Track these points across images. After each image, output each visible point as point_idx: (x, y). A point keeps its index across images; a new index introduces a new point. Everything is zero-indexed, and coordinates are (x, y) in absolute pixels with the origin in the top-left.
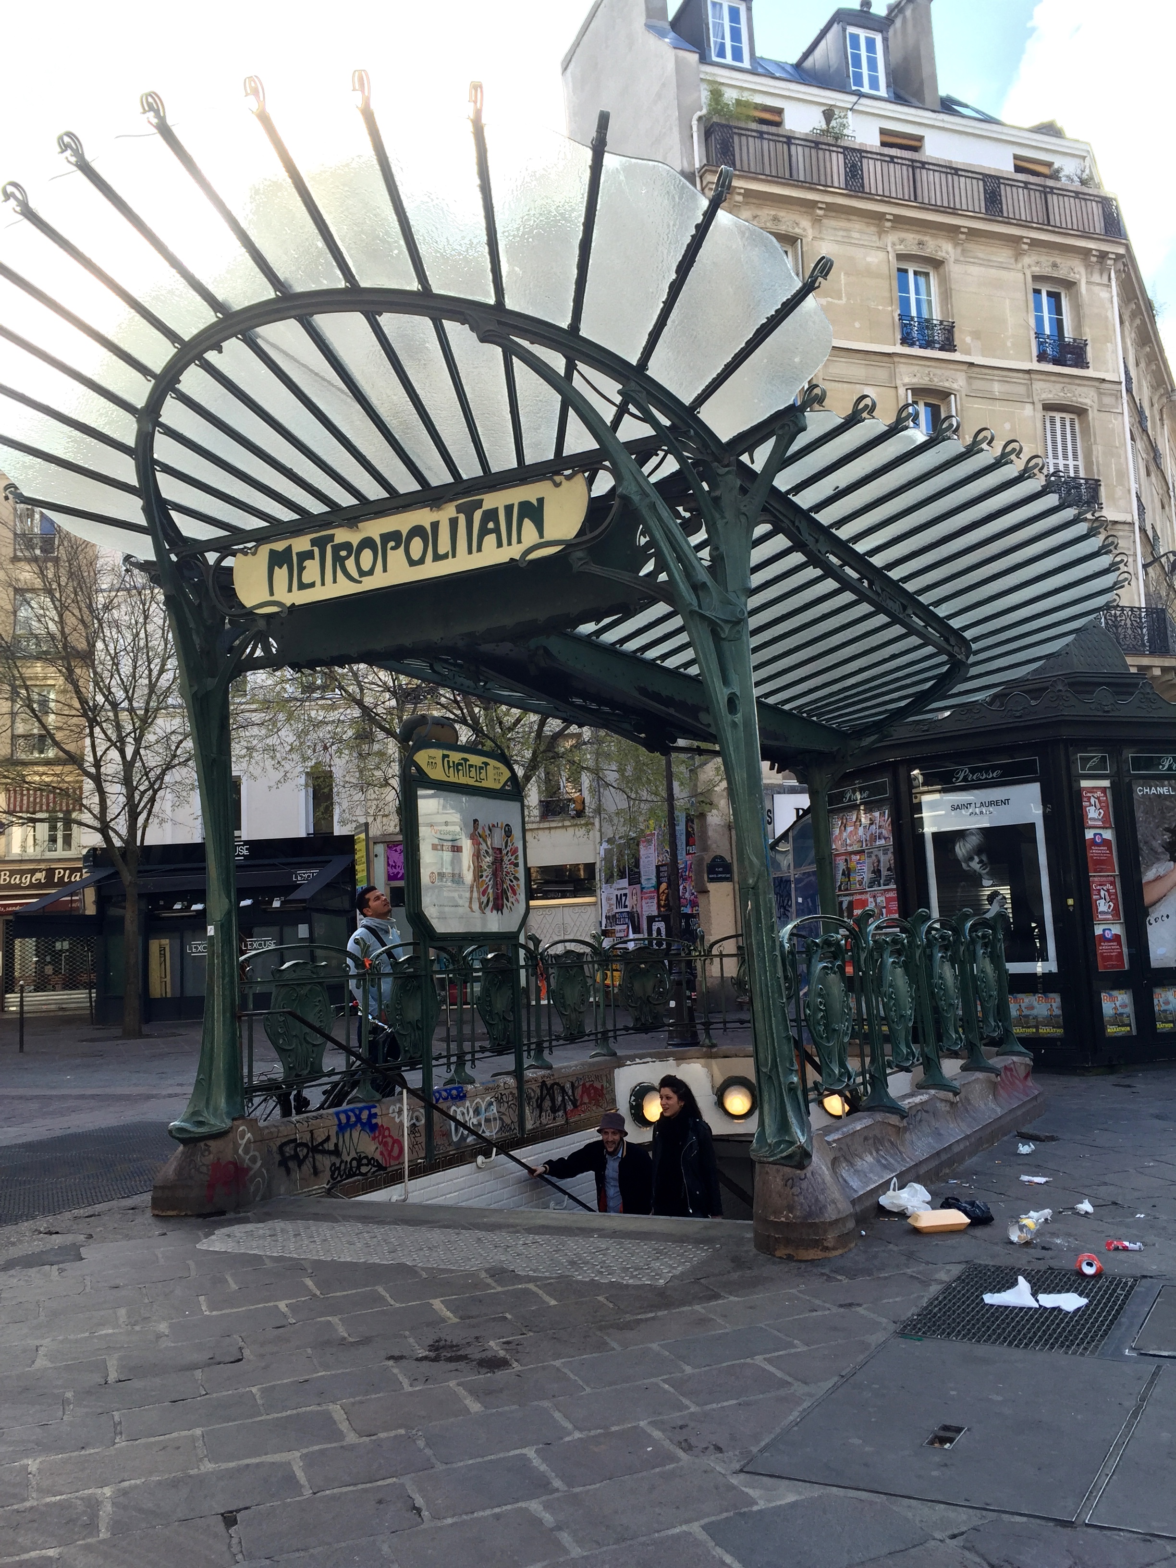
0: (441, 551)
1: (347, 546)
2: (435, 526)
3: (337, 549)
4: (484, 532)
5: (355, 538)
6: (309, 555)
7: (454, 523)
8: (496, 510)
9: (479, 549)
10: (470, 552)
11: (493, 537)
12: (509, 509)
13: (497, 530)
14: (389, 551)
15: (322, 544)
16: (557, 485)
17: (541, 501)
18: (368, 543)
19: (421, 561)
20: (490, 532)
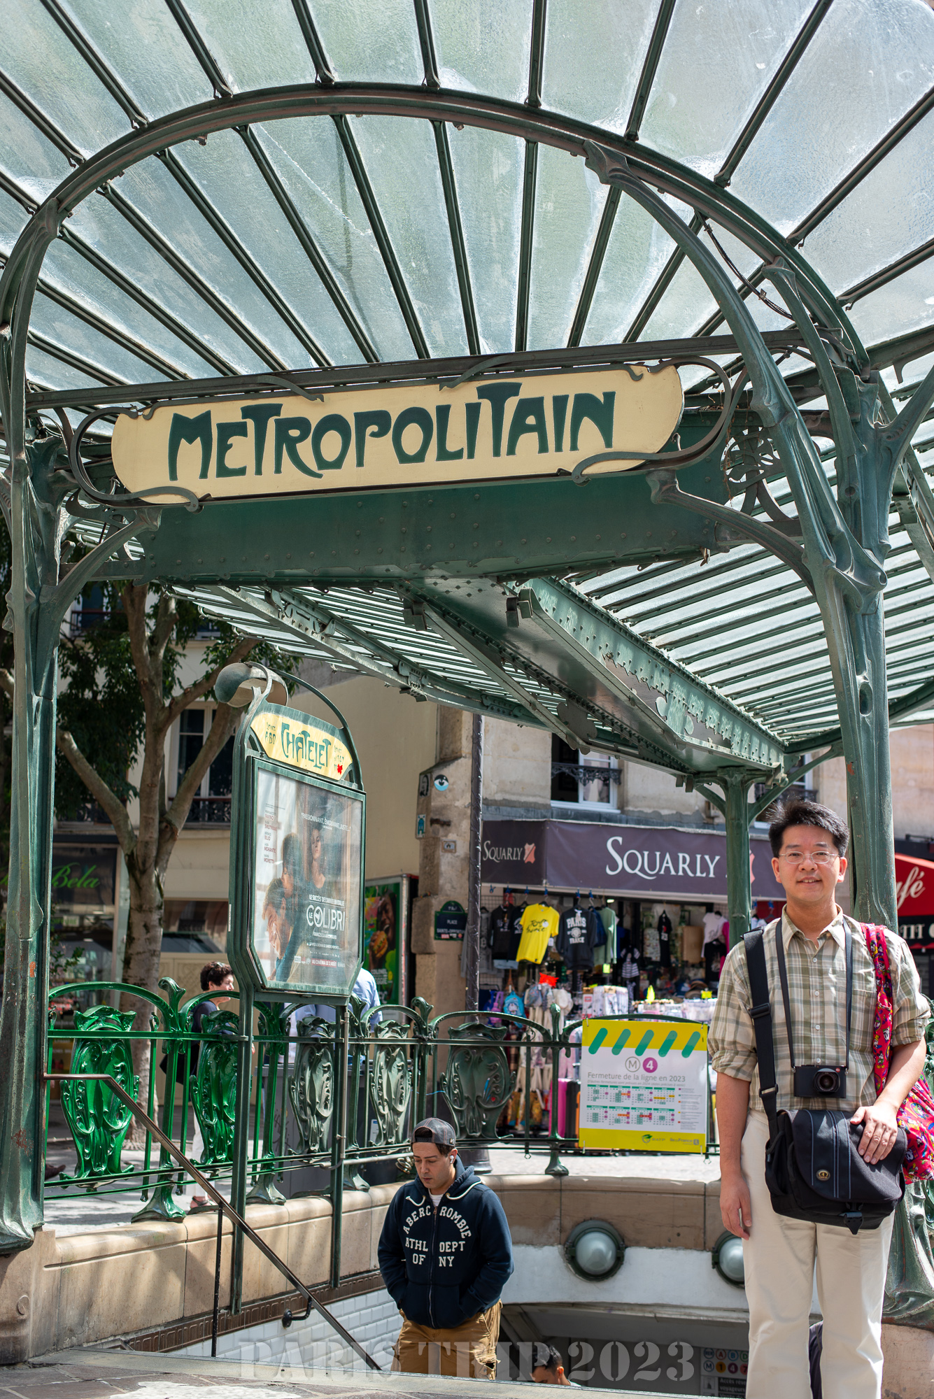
0: (451, 446)
1: (302, 424)
2: (443, 411)
3: (283, 426)
4: (519, 428)
5: (314, 412)
6: (240, 429)
7: (473, 412)
8: (540, 401)
9: (511, 451)
10: (497, 452)
11: (534, 436)
12: (560, 402)
13: (540, 428)
14: (368, 438)
15: (259, 415)
16: (637, 378)
17: (610, 397)
18: (334, 422)
19: (420, 457)
20: (530, 429)
